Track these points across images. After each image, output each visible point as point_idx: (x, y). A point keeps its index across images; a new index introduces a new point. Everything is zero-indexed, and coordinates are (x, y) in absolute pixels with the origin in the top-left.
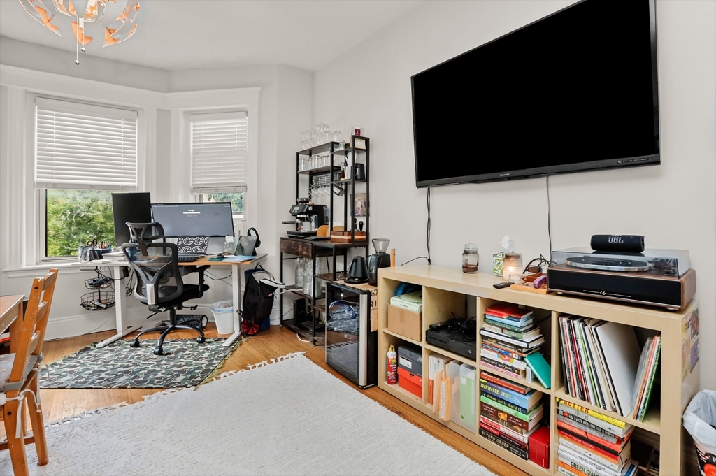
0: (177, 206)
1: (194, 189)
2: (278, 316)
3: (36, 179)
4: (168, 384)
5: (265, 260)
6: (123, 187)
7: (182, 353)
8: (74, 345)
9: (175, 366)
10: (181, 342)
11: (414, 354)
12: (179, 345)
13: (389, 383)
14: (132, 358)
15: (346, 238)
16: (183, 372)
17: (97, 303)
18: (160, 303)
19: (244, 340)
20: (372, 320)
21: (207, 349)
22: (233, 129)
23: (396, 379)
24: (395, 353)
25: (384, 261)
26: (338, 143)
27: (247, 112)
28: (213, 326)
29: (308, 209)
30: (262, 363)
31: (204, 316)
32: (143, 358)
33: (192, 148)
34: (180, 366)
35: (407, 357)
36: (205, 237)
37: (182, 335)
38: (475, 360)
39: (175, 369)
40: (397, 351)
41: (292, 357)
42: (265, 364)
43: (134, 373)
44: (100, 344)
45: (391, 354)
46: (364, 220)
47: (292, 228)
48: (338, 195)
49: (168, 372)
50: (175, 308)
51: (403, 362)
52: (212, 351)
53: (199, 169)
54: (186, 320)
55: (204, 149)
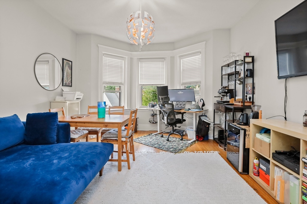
0: (176, 90)
1: (183, 84)
2: (212, 136)
3: (140, 83)
4: (167, 150)
5: (207, 112)
6: (161, 84)
7: (174, 142)
8: (147, 133)
9: (171, 145)
10: (175, 139)
11: (267, 164)
12: (174, 139)
13: (254, 174)
14: (160, 140)
15: (240, 104)
16: (173, 148)
17: (153, 121)
18: (169, 124)
19: (196, 142)
20: (246, 143)
21: (183, 143)
22: (196, 60)
23: (258, 174)
24: (258, 161)
25: (256, 116)
26: (238, 60)
27: (201, 52)
28: (186, 135)
29: (225, 91)
30: (200, 152)
31: (184, 131)
32: (163, 141)
33: (182, 69)
34: (173, 146)
35: (264, 164)
36: (185, 102)
37: (176, 136)
38: (299, 174)
39: (171, 146)
40: (259, 160)
41: (213, 152)
42: (201, 152)
43: (159, 144)
44: (153, 134)
45: (256, 161)
46: (251, 96)
47: (219, 99)
48: (239, 84)
49: (169, 146)
50: (174, 126)
51: (261, 166)
52: (184, 143)
53: (184, 76)
54: (178, 131)
55: (186, 69)
